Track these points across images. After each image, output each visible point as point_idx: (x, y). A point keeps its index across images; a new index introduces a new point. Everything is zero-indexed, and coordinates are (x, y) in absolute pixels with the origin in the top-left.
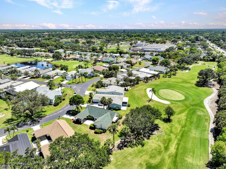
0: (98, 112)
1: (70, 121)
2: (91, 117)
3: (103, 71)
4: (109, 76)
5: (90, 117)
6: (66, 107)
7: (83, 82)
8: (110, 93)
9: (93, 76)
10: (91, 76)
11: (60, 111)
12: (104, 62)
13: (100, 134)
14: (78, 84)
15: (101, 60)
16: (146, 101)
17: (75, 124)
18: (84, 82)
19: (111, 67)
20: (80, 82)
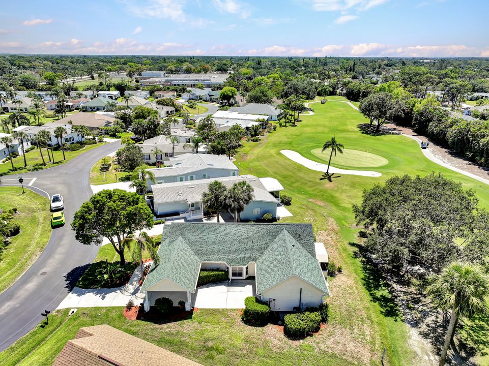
0: (235, 242)
1: (121, 316)
2: (212, 270)
3: (107, 125)
4: (144, 132)
5: (212, 273)
6: (51, 261)
7: (56, 163)
8: (194, 176)
9: (82, 144)
10: (75, 141)
11: (31, 286)
12: (86, 111)
13: (316, 335)
14: (40, 171)
15: (75, 106)
16: (318, 181)
17: (157, 326)
18: (60, 162)
19: (125, 114)
20: (44, 164)
